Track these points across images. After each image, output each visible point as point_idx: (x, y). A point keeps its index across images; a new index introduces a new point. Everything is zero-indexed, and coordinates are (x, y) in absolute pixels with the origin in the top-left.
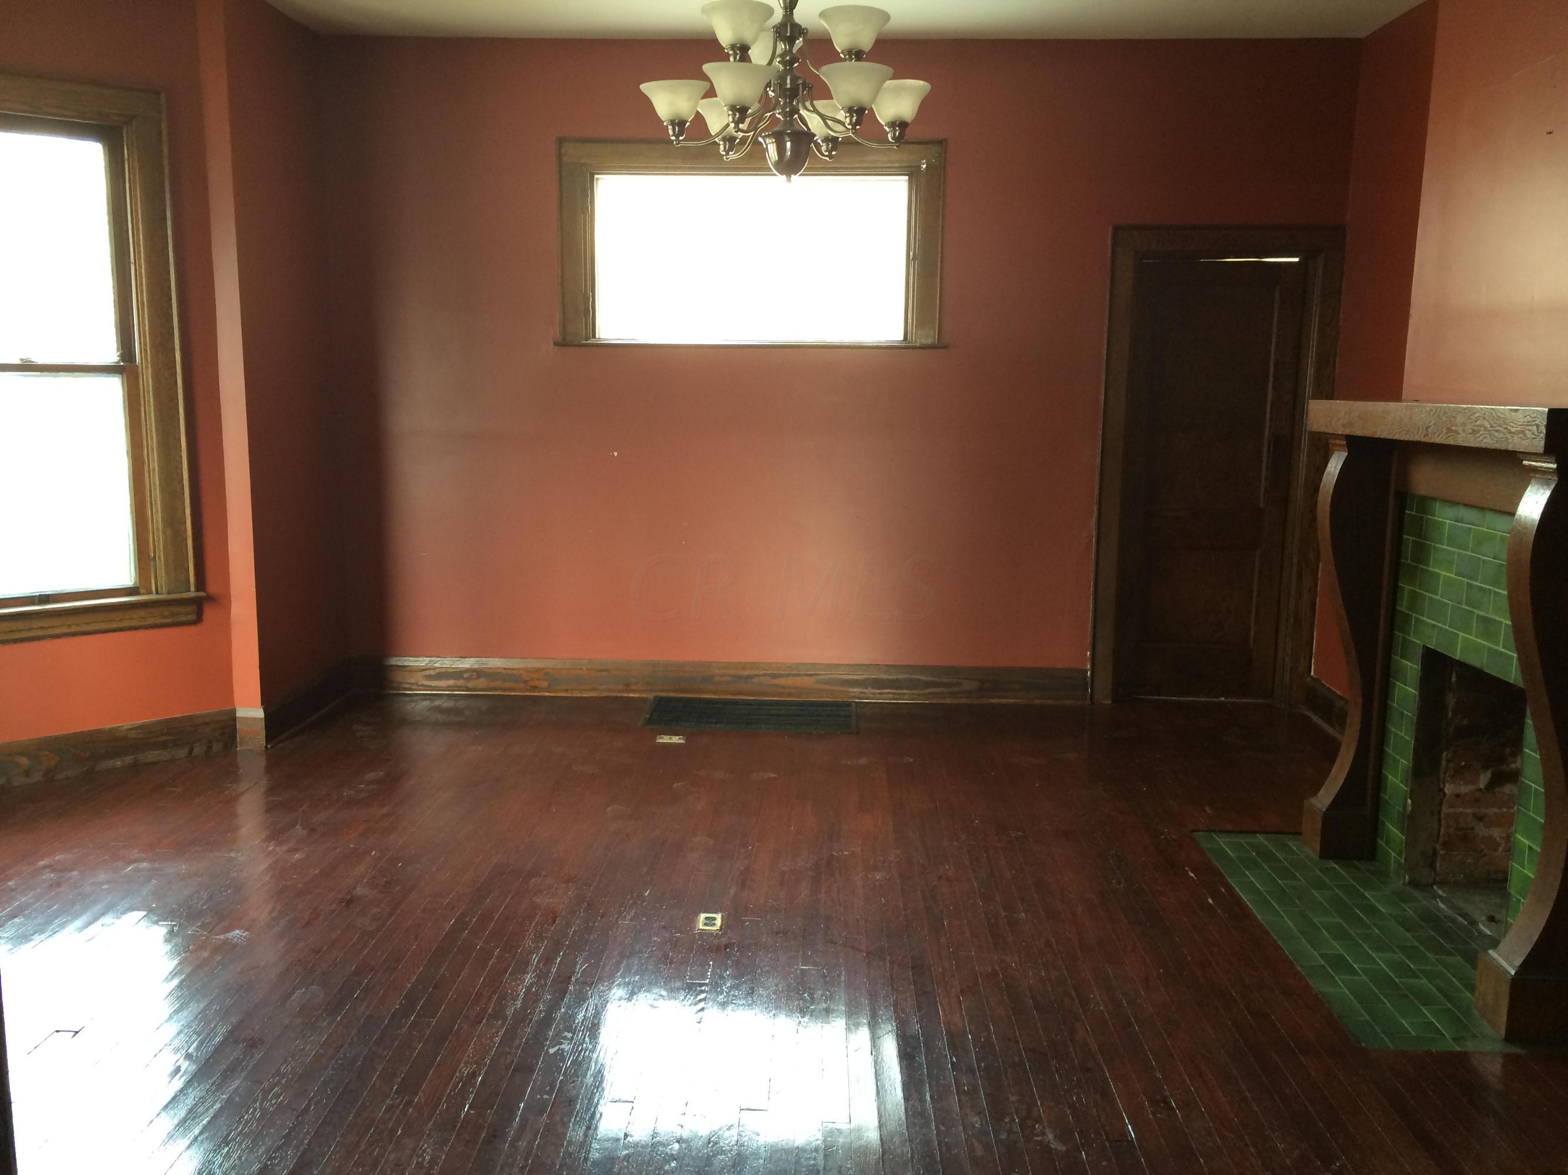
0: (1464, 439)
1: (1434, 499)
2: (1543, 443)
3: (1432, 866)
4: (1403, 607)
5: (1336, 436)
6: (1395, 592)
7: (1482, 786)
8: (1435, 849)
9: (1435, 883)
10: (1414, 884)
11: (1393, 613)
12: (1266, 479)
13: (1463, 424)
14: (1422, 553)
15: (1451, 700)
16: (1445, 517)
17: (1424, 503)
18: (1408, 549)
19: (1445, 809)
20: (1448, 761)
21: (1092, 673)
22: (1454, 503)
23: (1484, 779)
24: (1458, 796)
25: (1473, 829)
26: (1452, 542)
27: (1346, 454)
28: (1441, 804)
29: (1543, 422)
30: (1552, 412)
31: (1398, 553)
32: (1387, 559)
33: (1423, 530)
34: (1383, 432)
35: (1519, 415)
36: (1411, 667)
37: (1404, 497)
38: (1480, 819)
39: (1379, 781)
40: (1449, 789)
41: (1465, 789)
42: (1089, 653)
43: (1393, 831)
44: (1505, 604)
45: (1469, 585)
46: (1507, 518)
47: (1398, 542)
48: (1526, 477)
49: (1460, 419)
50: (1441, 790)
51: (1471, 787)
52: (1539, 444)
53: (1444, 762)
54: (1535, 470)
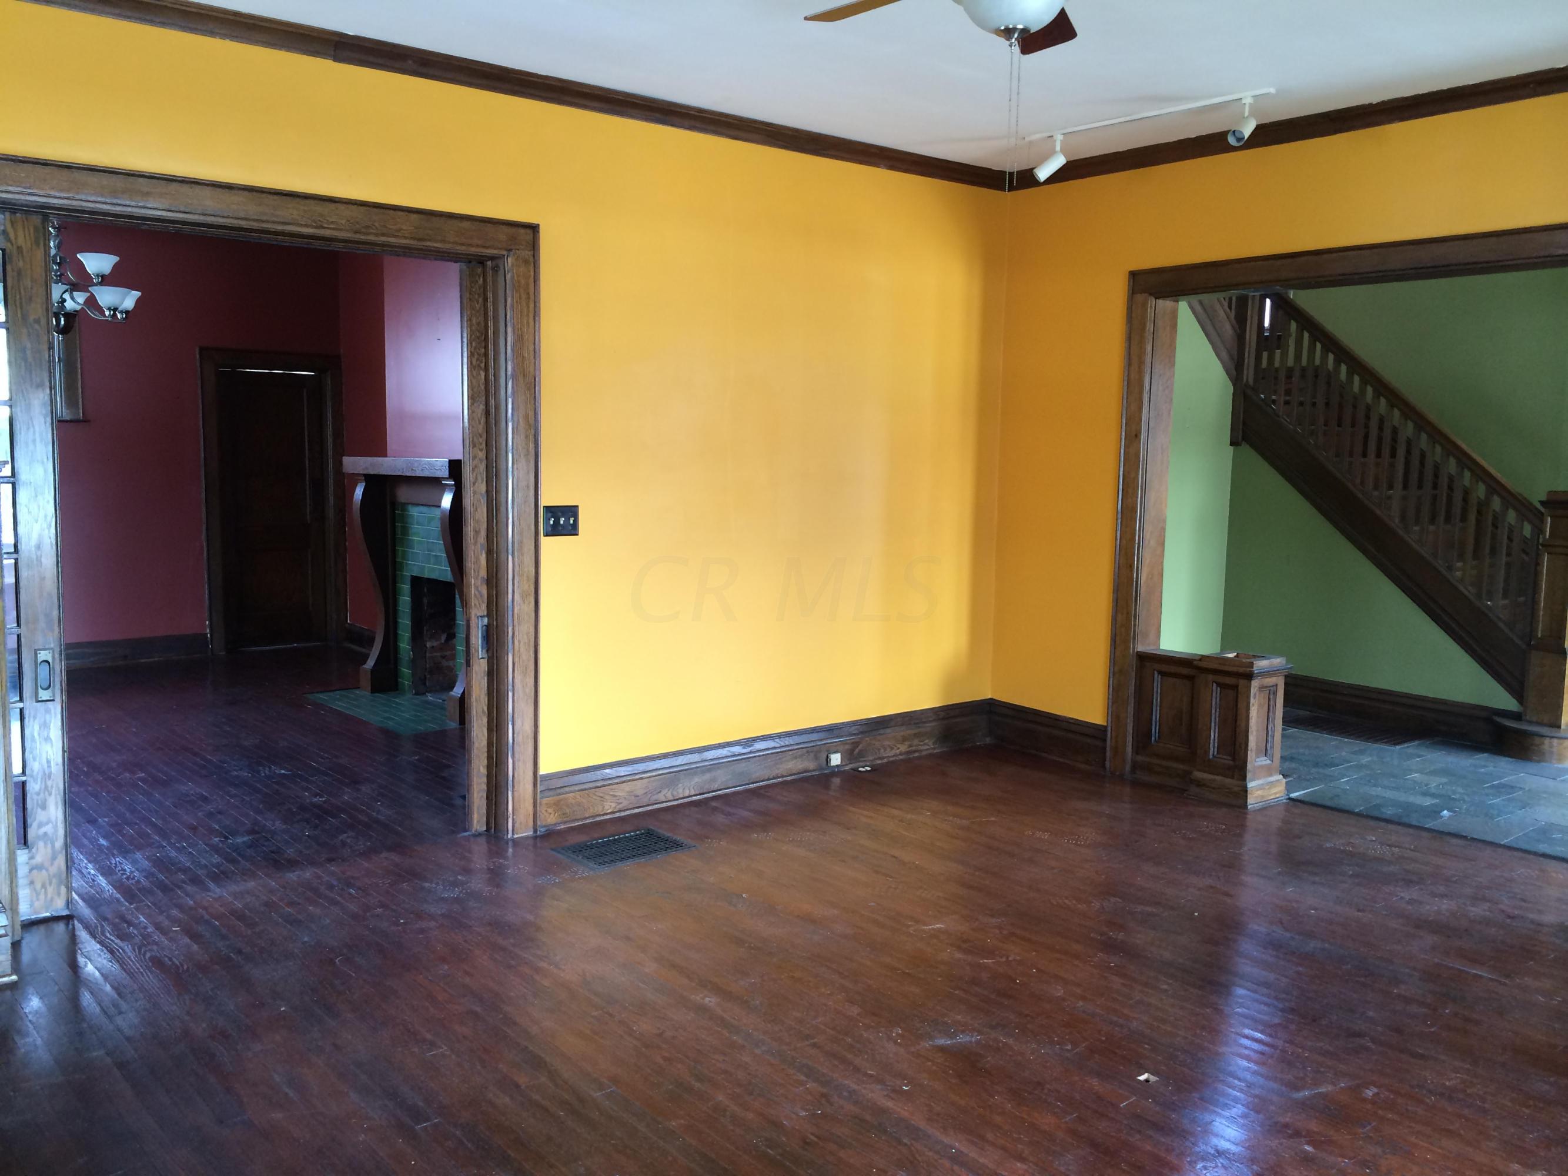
0: (419, 474)
1: (408, 504)
2: (448, 473)
3: (425, 684)
4: (399, 560)
5: (358, 475)
6: (394, 552)
7: (443, 641)
8: (425, 676)
9: (427, 692)
10: (417, 694)
11: (394, 562)
12: (310, 505)
13: (418, 467)
14: (405, 531)
15: (425, 601)
16: (414, 512)
17: (404, 507)
18: (399, 531)
19: (428, 655)
20: (427, 631)
21: (211, 635)
22: (418, 505)
23: (443, 637)
24: (433, 647)
25: (440, 663)
26: (418, 524)
27: (364, 484)
28: (425, 653)
29: (447, 465)
30: (450, 461)
31: (394, 533)
32: (389, 536)
33: (404, 518)
34: (383, 472)
35: (438, 463)
36: (406, 588)
37: (394, 504)
38: (443, 657)
39: (396, 648)
40: (428, 645)
41: (435, 644)
42: (207, 622)
43: (406, 671)
44: (442, 547)
45: (428, 542)
46: (438, 509)
47: (394, 527)
48: (443, 488)
49: (416, 464)
50: (425, 646)
51: (438, 642)
52: (446, 474)
53: (425, 632)
54: (446, 484)
